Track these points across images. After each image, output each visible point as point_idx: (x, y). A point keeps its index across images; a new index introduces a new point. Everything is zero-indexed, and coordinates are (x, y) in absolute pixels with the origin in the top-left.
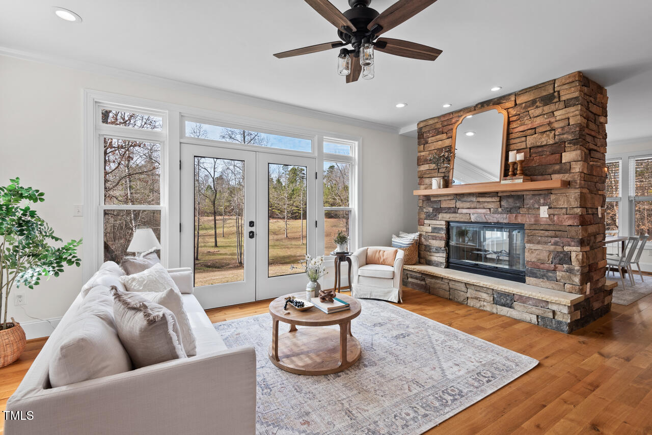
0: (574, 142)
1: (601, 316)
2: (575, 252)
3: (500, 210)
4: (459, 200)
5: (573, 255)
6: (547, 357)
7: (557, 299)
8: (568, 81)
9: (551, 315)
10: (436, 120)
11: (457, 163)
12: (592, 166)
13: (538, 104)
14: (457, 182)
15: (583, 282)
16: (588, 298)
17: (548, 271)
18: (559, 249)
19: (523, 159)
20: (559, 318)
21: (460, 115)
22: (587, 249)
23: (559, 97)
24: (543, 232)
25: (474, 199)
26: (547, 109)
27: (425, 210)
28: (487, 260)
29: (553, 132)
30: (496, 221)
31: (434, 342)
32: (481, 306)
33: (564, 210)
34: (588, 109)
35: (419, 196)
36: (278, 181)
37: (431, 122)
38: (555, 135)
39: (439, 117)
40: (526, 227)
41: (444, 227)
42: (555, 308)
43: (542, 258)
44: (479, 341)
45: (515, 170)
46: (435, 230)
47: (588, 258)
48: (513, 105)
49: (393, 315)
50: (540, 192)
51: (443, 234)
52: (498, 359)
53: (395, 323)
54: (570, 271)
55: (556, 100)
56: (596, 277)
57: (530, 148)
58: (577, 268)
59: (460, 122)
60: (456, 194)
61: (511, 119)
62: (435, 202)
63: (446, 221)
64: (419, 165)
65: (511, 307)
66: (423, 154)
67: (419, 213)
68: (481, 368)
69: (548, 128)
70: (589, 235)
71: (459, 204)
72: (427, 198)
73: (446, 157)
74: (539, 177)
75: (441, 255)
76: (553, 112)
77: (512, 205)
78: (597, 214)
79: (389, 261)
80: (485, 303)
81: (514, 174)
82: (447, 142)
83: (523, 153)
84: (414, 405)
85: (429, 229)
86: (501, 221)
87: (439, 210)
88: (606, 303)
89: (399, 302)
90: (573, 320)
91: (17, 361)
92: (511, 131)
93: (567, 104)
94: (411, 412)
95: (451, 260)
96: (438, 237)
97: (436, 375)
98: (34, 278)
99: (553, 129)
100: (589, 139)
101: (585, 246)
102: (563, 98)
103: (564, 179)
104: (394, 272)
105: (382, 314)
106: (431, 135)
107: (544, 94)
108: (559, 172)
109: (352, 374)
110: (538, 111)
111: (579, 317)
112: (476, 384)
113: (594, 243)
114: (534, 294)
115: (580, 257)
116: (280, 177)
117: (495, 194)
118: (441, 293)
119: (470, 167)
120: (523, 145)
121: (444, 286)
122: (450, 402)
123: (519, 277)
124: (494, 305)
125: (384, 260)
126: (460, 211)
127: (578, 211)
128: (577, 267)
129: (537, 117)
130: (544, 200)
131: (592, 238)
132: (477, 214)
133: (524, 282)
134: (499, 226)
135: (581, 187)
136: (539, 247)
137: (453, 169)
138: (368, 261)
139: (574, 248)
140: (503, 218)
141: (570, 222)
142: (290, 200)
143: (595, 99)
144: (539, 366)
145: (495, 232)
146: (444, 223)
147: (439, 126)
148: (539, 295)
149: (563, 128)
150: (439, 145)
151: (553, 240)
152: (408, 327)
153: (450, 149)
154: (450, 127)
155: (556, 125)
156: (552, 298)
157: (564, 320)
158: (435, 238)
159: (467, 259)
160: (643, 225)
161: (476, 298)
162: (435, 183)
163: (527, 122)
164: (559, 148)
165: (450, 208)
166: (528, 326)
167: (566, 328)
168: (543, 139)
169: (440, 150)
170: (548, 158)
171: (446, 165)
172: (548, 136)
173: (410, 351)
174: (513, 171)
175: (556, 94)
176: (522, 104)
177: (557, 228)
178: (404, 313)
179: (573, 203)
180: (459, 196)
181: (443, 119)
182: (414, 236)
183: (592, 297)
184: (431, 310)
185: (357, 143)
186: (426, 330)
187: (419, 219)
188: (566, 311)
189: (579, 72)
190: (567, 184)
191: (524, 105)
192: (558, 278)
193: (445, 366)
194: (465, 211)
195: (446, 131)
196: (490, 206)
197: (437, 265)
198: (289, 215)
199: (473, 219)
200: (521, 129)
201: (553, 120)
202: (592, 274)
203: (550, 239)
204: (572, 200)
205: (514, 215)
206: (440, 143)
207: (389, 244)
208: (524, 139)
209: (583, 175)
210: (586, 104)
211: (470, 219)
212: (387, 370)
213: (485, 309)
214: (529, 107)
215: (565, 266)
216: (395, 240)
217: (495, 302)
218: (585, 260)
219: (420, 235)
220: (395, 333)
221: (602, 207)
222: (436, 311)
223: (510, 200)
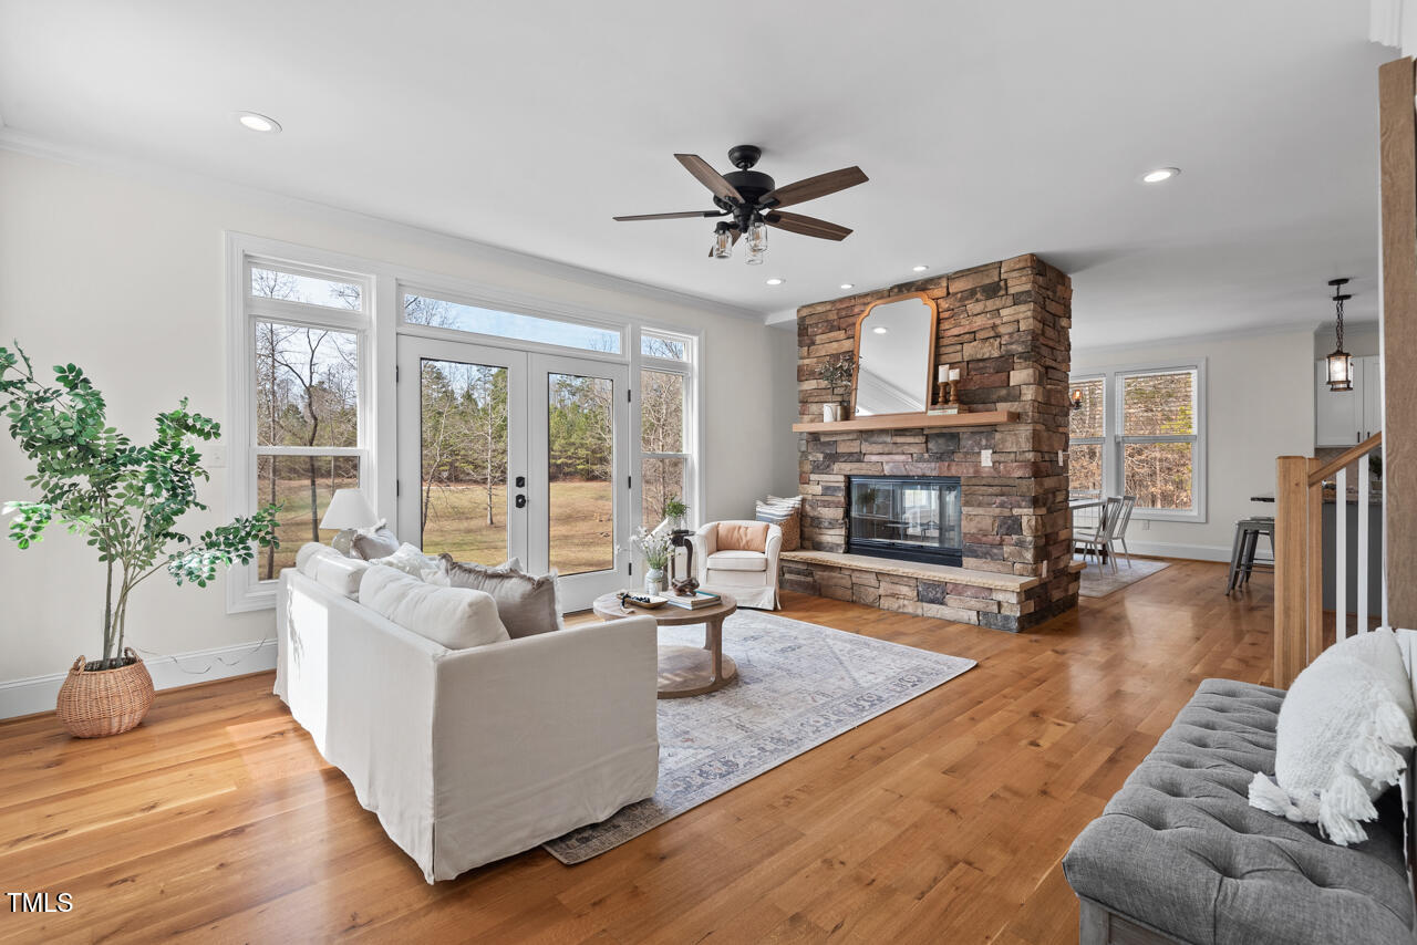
0: (1024, 356)
1: (1063, 611)
2: (1027, 516)
3: (926, 456)
4: (866, 441)
5: (1024, 520)
6: (988, 659)
7: (1002, 583)
8: (1017, 266)
9: (995, 609)
10: (829, 307)
11: (862, 381)
12: (1050, 391)
13: (979, 296)
14: (861, 412)
15: (1038, 558)
16: (1045, 584)
17: (993, 546)
18: (1006, 512)
19: (957, 378)
20: (1006, 611)
21: (866, 301)
22: (1043, 511)
23: (1006, 289)
24: (985, 488)
25: (888, 439)
26: (991, 304)
27: (811, 458)
28: (906, 537)
29: (998, 340)
30: (920, 474)
31: (838, 653)
32: (899, 607)
33: (1013, 455)
34: (1044, 307)
35: (801, 433)
36: (468, 396)
37: (820, 309)
38: (1001, 345)
39: (833, 302)
40: (963, 481)
41: (842, 485)
42: (1000, 597)
43: (984, 528)
44: (898, 647)
45: (947, 393)
46: (827, 490)
47: (1044, 525)
48: (945, 294)
49: (769, 626)
50: (982, 429)
51: (841, 497)
52: (925, 663)
53: (777, 635)
54: (1020, 544)
55: (1002, 292)
56: (1055, 554)
57: (968, 362)
58: (1030, 539)
59: (867, 312)
60: (861, 432)
61: (942, 315)
62: (828, 443)
63: (845, 476)
64: (800, 380)
65: (942, 604)
66: (806, 361)
67: (801, 463)
68: (904, 674)
69: (992, 334)
70: (1046, 492)
71: (866, 447)
72: (815, 437)
73: (844, 370)
74: (980, 406)
75: (837, 531)
76: (998, 310)
77: (944, 448)
78: (1057, 461)
79: (757, 543)
80: (906, 602)
81: (946, 401)
82: (847, 345)
83: (958, 370)
84: (824, 713)
85: (818, 489)
86: (928, 473)
87: (833, 458)
88: (1071, 593)
89: (775, 610)
90: (1026, 612)
91: (141, 726)
92: (942, 334)
93: (1017, 300)
94: (821, 719)
95: (855, 539)
96: (833, 502)
97: (847, 684)
98: (206, 569)
99: (998, 336)
100: (1045, 351)
101: (1040, 507)
102: (1011, 291)
103: (1012, 410)
104: (767, 560)
105: (753, 626)
106: (820, 331)
107: (987, 281)
108: (1004, 399)
109: (732, 692)
110: (979, 307)
111: (1032, 610)
112: (898, 689)
113: (1053, 503)
114: (973, 580)
115: (1033, 523)
116: (472, 387)
117: (919, 431)
118: (839, 592)
119: (883, 385)
120: (958, 358)
121: (844, 581)
122: (867, 708)
123: (952, 558)
124: (919, 603)
125: (747, 542)
126: (867, 458)
127: (1030, 456)
128: (1028, 536)
129: (977, 316)
130: (987, 440)
131: (1050, 496)
132: (892, 464)
133: (960, 565)
134: (924, 482)
135: (1034, 422)
136: (980, 511)
137: (856, 389)
138: (720, 545)
139: (1025, 510)
140: (930, 469)
141: (1019, 473)
142: (499, 442)
143: (1055, 292)
144: (976, 666)
145: (919, 491)
146: (842, 478)
147: (833, 316)
148: (980, 580)
149: (1011, 334)
150: (834, 348)
151: (998, 500)
152: (796, 638)
153: (852, 356)
154: (851, 320)
155: (1002, 330)
156: (997, 583)
157: (1013, 614)
158: (827, 504)
159: (878, 537)
160: (1154, 486)
161: (894, 595)
162: (829, 411)
163: (964, 322)
164: (1005, 364)
165: (851, 454)
166: (964, 627)
167: (1015, 625)
168: (985, 350)
169: (836, 357)
170: (992, 378)
171: (844, 383)
172: (992, 345)
173: (804, 663)
174: (945, 396)
175: (1002, 283)
176: (957, 293)
177: (1004, 481)
178: (785, 623)
179: (1023, 446)
180: (866, 435)
181: (839, 306)
182: (794, 502)
183: (1050, 582)
184: (826, 617)
185: (696, 339)
186: (824, 640)
187: (802, 473)
188: (1014, 599)
189: (1032, 255)
190: (1015, 417)
191: (959, 295)
192: (1006, 556)
193: (856, 675)
194: (874, 458)
195: (844, 326)
196: (913, 450)
197: (831, 548)
198: (497, 475)
199: (887, 470)
200: (956, 331)
201: (998, 321)
202: (1050, 548)
203: (994, 499)
204: (1022, 440)
205: (947, 464)
206: (835, 345)
207: (753, 516)
208: (959, 347)
209: (1036, 404)
210: (1041, 300)
211: (883, 470)
212: (778, 685)
213: (906, 610)
214: (967, 299)
215: (1014, 537)
216: (761, 509)
217: (921, 598)
218: (1040, 527)
219: (803, 500)
220: (779, 646)
221: (1064, 451)
222: (834, 617)
223: (941, 441)
